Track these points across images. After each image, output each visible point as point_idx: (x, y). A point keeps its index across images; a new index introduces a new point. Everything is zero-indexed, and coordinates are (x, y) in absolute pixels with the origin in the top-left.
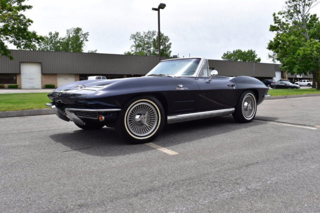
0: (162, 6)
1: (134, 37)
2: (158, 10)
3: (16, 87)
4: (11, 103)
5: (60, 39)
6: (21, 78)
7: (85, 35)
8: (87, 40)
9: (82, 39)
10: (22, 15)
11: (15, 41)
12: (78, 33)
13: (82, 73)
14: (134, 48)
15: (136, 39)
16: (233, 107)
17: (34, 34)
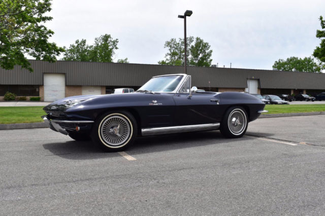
0: (189, 13)
1: (168, 44)
2: (184, 17)
3: (38, 100)
4: (23, 116)
5: (87, 47)
6: (43, 90)
7: (114, 42)
8: (116, 48)
9: (110, 47)
10: (42, 26)
11: (34, 53)
12: (107, 40)
13: (108, 85)
14: (169, 57)
15: (171, 46)
16: (218, 122)
17: (54, 45)
